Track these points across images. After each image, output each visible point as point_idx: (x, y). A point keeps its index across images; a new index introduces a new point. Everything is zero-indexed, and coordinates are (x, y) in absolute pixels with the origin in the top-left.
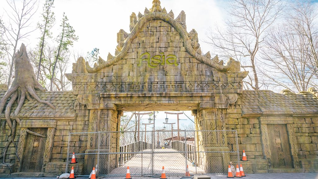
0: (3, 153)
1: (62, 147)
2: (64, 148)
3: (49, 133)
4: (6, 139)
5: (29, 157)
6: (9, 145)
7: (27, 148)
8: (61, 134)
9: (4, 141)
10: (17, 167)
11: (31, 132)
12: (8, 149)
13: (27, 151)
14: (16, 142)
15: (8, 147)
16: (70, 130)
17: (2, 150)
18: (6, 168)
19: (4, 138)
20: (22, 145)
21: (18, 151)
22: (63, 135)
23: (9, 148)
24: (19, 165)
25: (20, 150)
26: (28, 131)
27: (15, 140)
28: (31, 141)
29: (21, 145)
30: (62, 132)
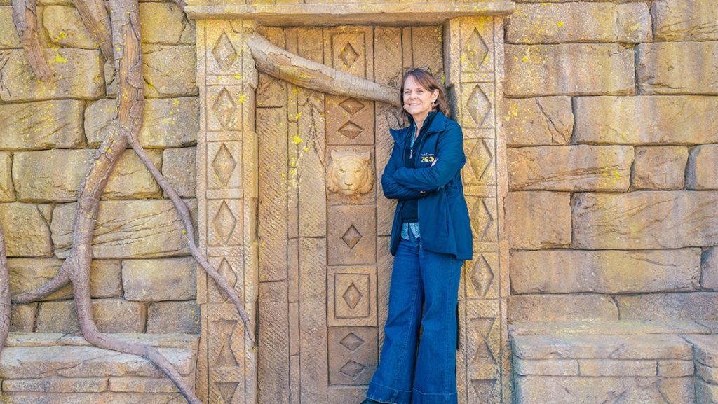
0: (69, 247)
1: (575, 194)
2: (601, 198)
3: (466, 64)
4: (64, 126)
5: (307, 280)
6: (105, 183)
7: (275, 203)
8: (560, 77)
9: (49, 147)
10: (228, 372)
11: (295, 63)
12: (103, 218)
13: (276, 229)
14: (160, 150)
15: (101, 196)
16: (635, 45)
17: (48, 221)
18: (141, 384)
19: (49, 117)
20: (235, 179)
21: (213, 234)
22: (570, 90)
23: (104, 205)
24: (244, 349)
25: (227, 221)
26: (266, 49)
27: (154, 134)
28: (297, 140)
29: (225, 183)
30: (566, 63)
